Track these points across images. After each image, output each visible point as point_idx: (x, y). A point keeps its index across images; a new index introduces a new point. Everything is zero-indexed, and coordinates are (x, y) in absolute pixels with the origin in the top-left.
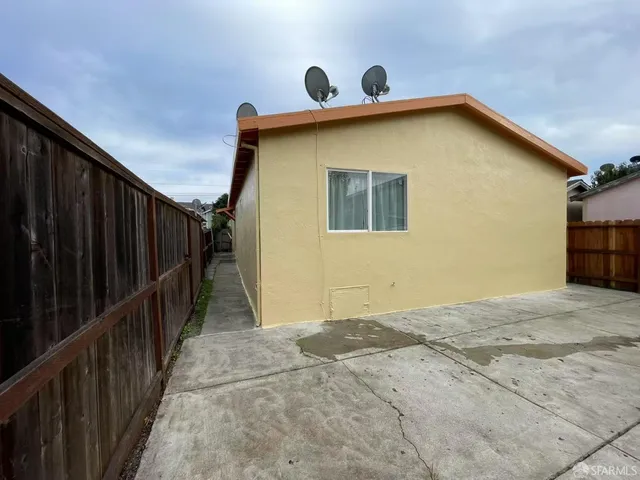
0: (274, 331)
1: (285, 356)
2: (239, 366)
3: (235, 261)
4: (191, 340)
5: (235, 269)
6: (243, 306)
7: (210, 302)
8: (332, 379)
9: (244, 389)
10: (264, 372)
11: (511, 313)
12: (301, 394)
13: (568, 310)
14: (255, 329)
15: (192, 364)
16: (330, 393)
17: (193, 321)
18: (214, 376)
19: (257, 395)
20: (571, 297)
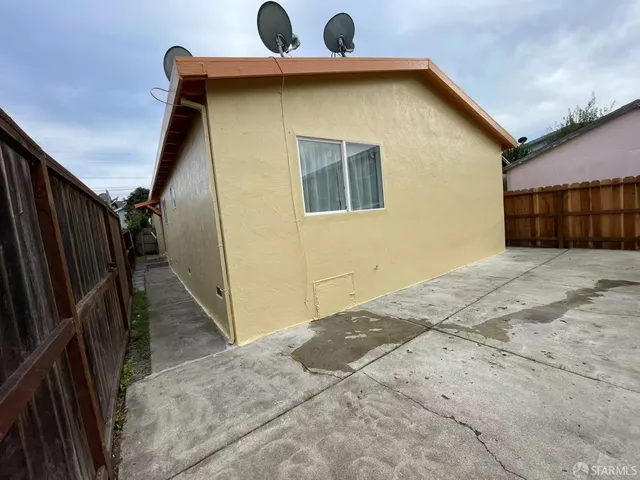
0: (255, 347)
1: (287, 380)
2: (231, 412)
3: (167, 264)
4: (139, 386)
5: (172, 274)
6: (197, 320)
7: (150, 321)
8: (365, 401)
9: (252, 452)
10: (271, 413)
11: (484, 282)
12: (339, 437)
13: (525, 271)
14: (229, 348)
15: (152, 428)
16: (374, 424)
17: (134, 354)
18: (196, 441)
19: (277, 456)
20: (516, 259)
